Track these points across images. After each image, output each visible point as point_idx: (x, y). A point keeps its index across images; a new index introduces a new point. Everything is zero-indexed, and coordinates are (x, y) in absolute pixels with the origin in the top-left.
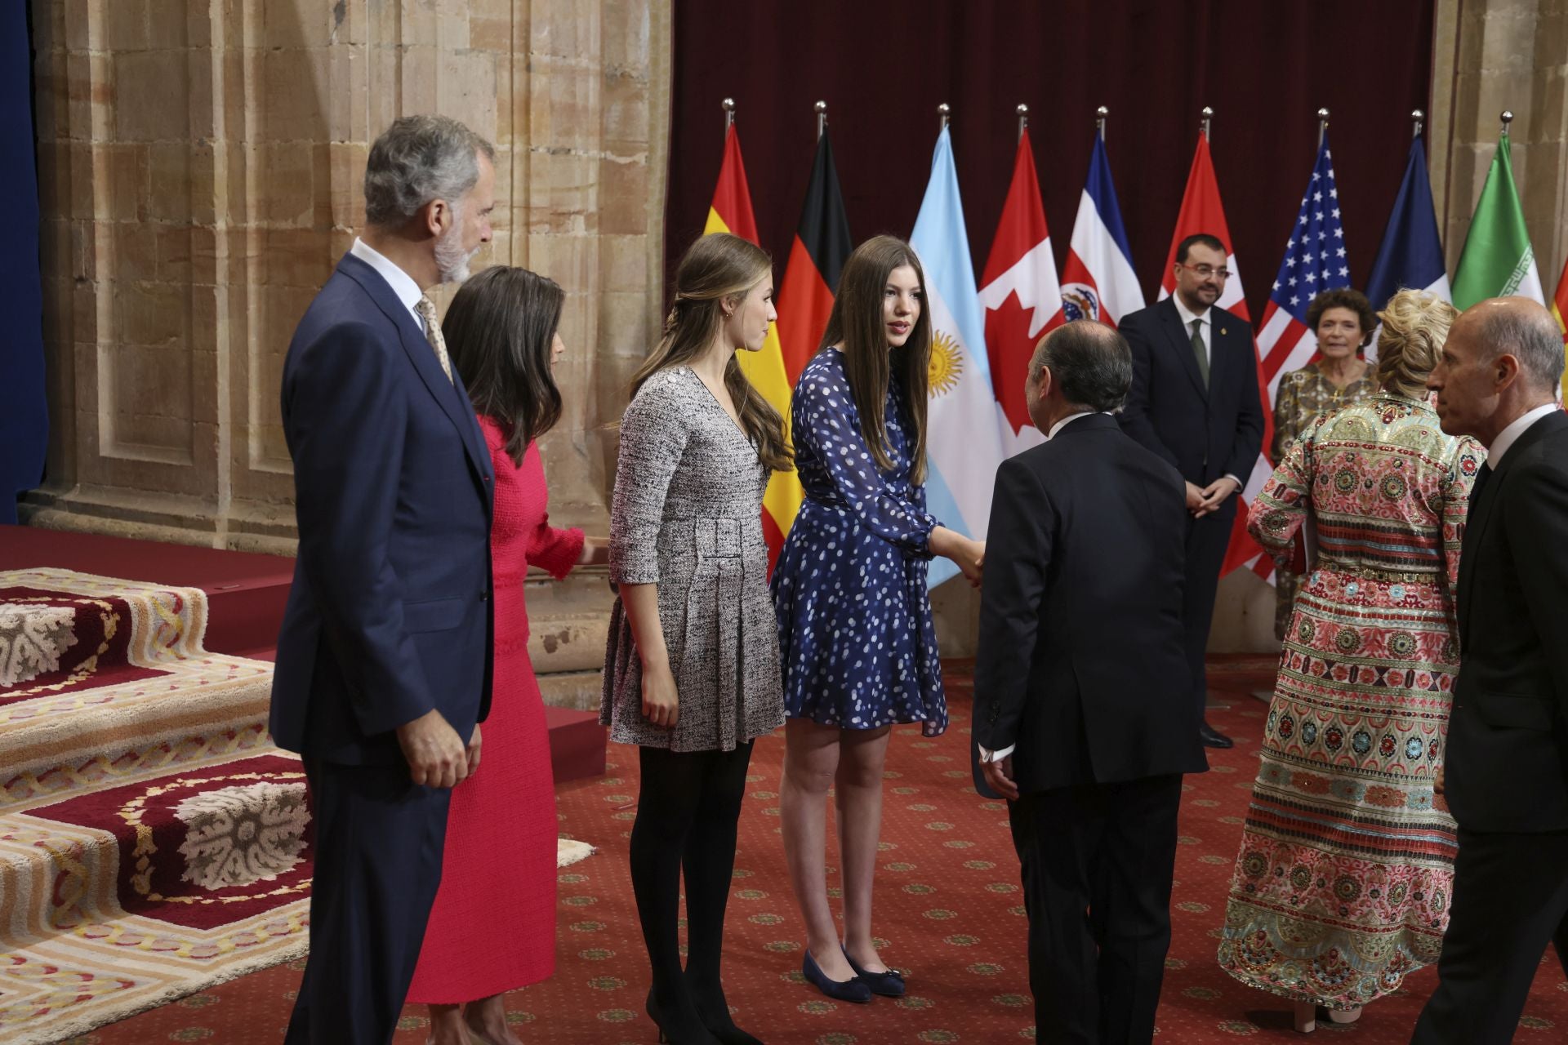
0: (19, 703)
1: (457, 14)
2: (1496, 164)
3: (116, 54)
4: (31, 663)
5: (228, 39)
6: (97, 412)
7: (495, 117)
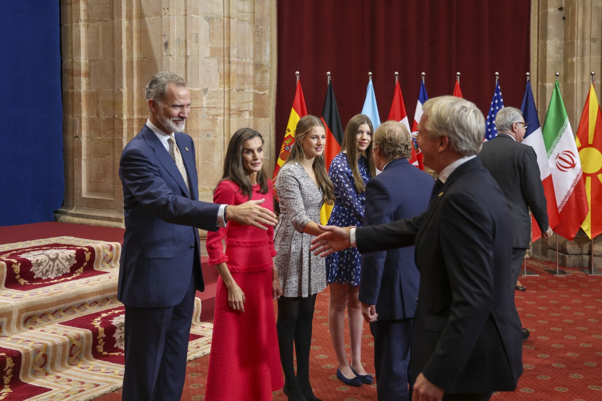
0: (57, 284)
1: (206, 45)
2: (555, 90)
3: (90, 61)
4: (61, 270)
5: (128, 55)
6: (81, 182)
7: (218, 79)
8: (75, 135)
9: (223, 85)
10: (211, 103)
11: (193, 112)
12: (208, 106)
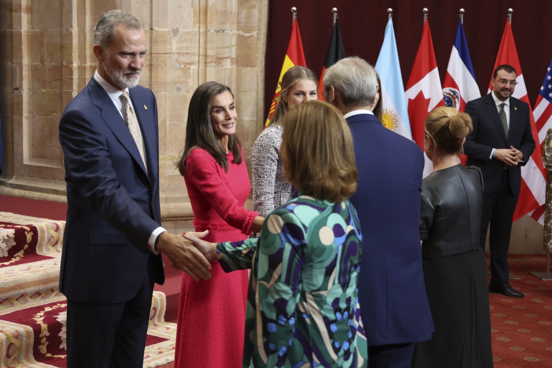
6: (22, 145)
7: (192, 17)
8: (14, 87)
9: (198, 25)
10: (183, 47)
11: (160, 59)
12: (179, 52)
